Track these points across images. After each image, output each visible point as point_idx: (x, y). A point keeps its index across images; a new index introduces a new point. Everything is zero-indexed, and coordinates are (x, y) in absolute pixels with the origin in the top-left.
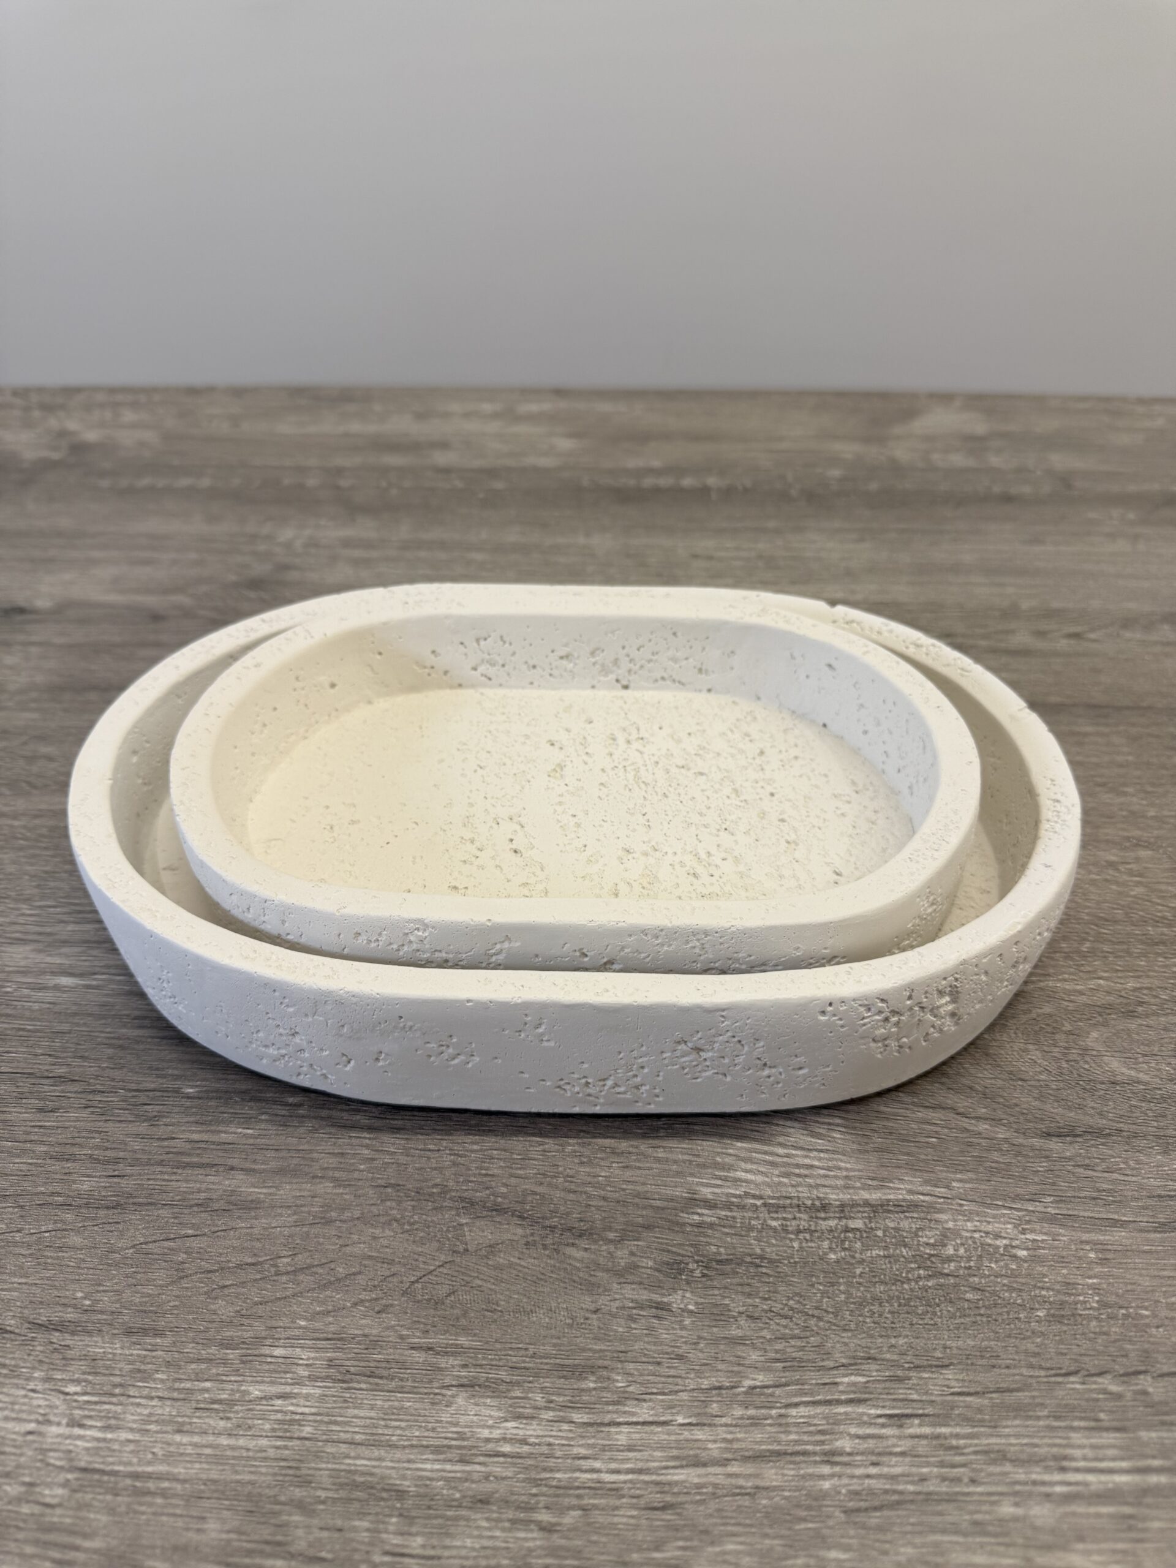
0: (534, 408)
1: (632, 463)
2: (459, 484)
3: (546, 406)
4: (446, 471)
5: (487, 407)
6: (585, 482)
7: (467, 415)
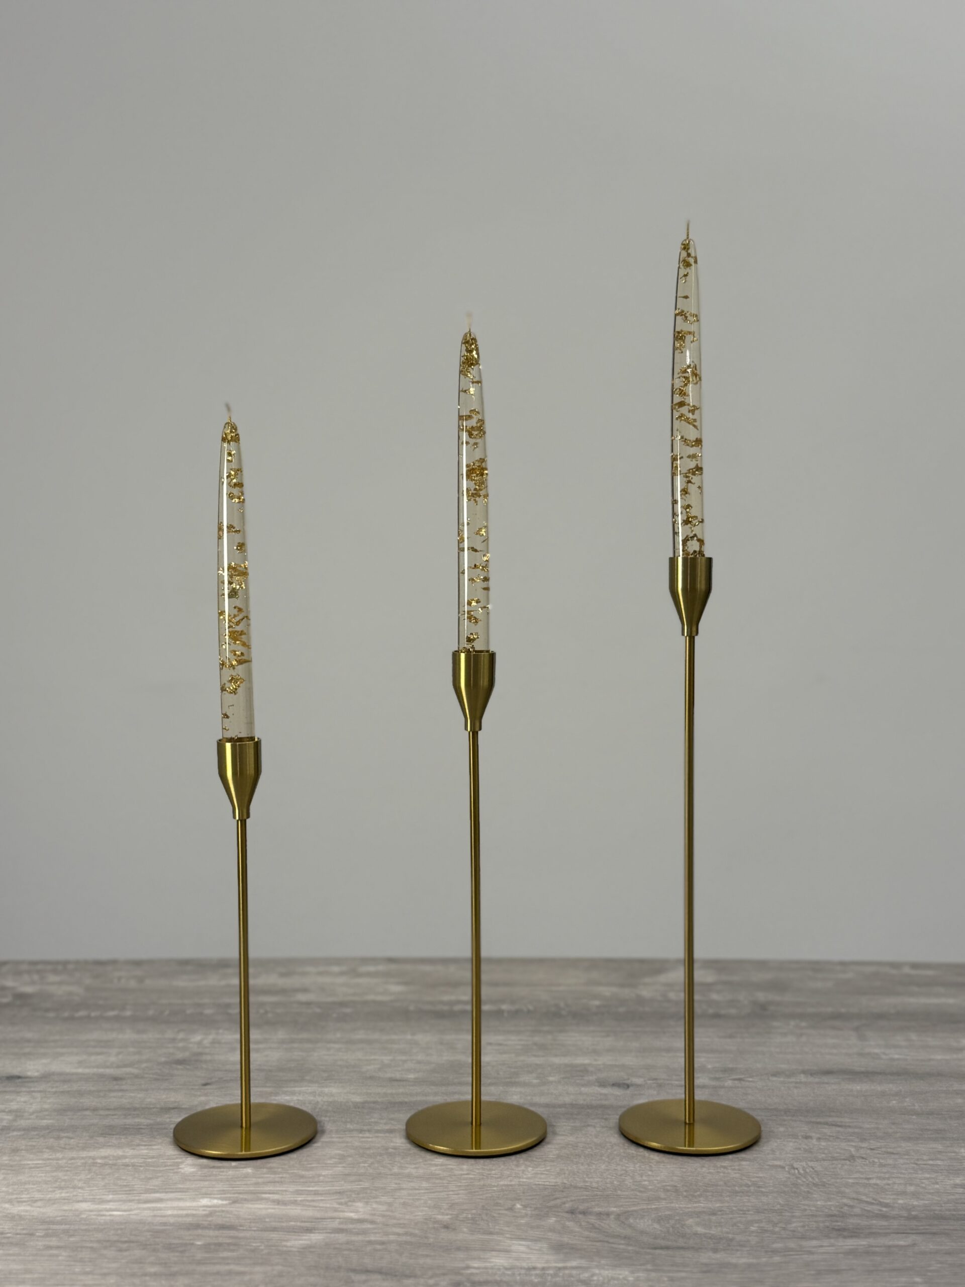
0: (371, 969)
1: (446, 998)
2: (318, 1010)
3: (381, 968)
4: (308, 1004)
5: (336, 969)
6: (412, 1008)
7: (320, 974)
